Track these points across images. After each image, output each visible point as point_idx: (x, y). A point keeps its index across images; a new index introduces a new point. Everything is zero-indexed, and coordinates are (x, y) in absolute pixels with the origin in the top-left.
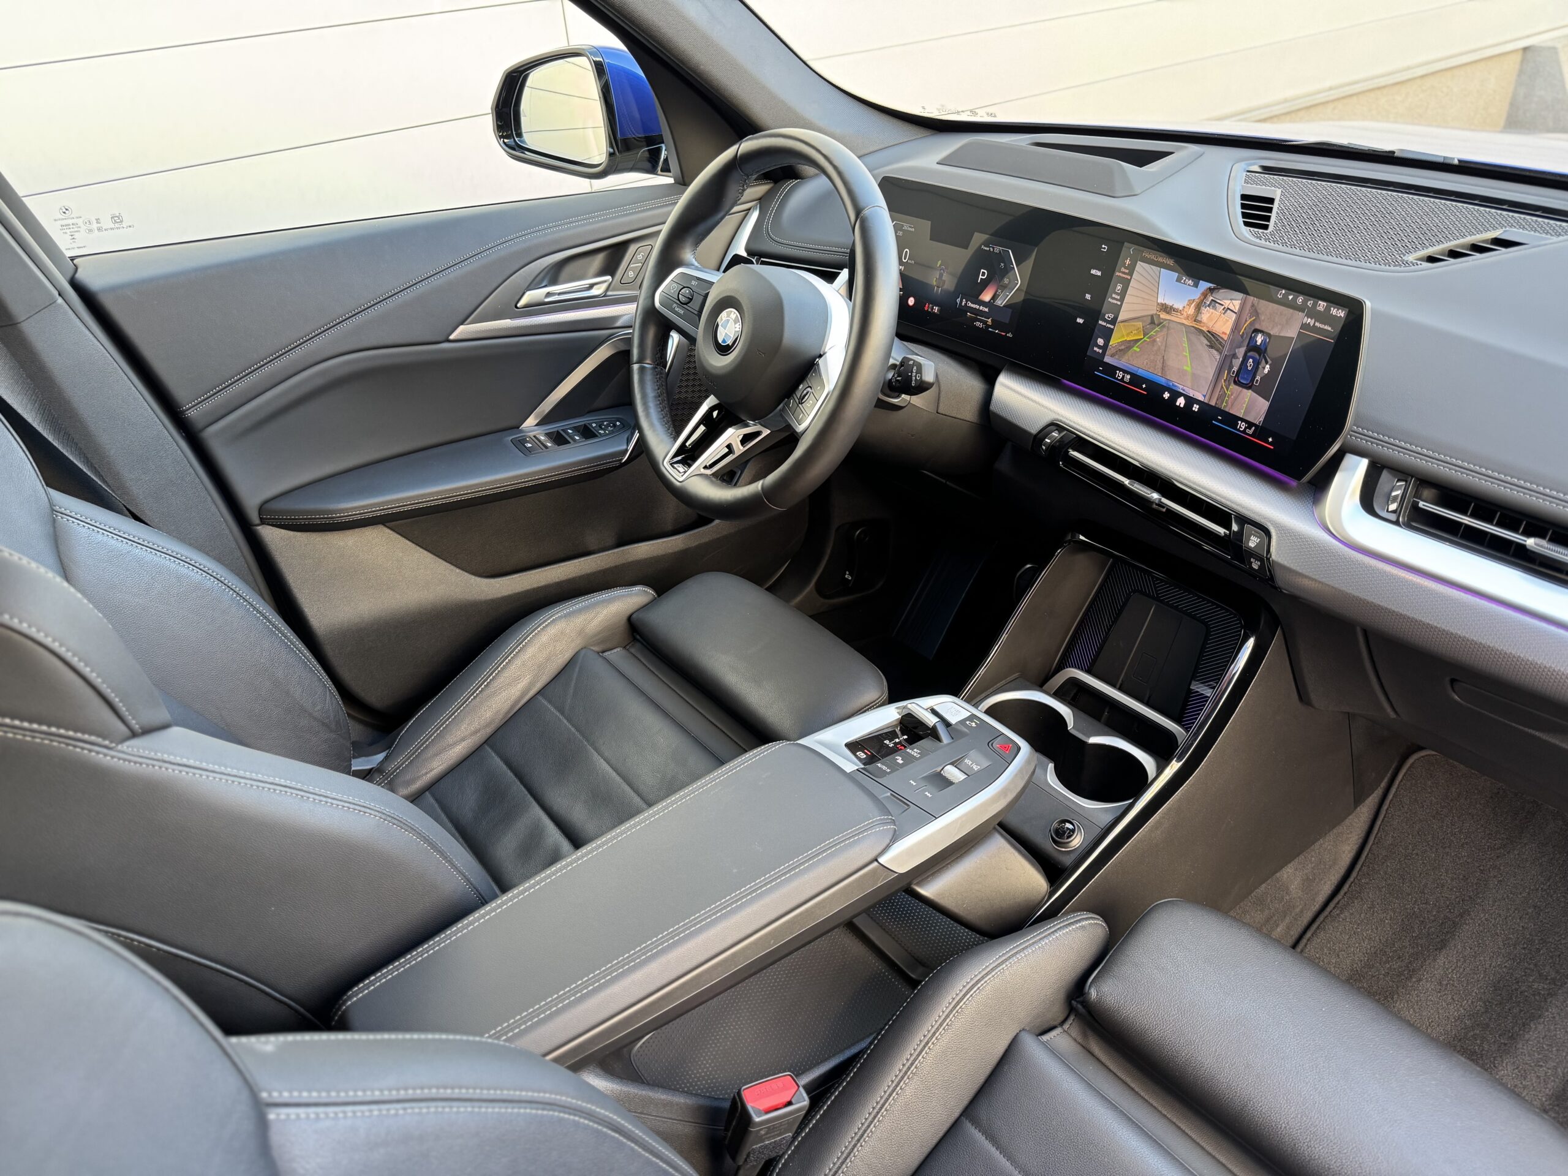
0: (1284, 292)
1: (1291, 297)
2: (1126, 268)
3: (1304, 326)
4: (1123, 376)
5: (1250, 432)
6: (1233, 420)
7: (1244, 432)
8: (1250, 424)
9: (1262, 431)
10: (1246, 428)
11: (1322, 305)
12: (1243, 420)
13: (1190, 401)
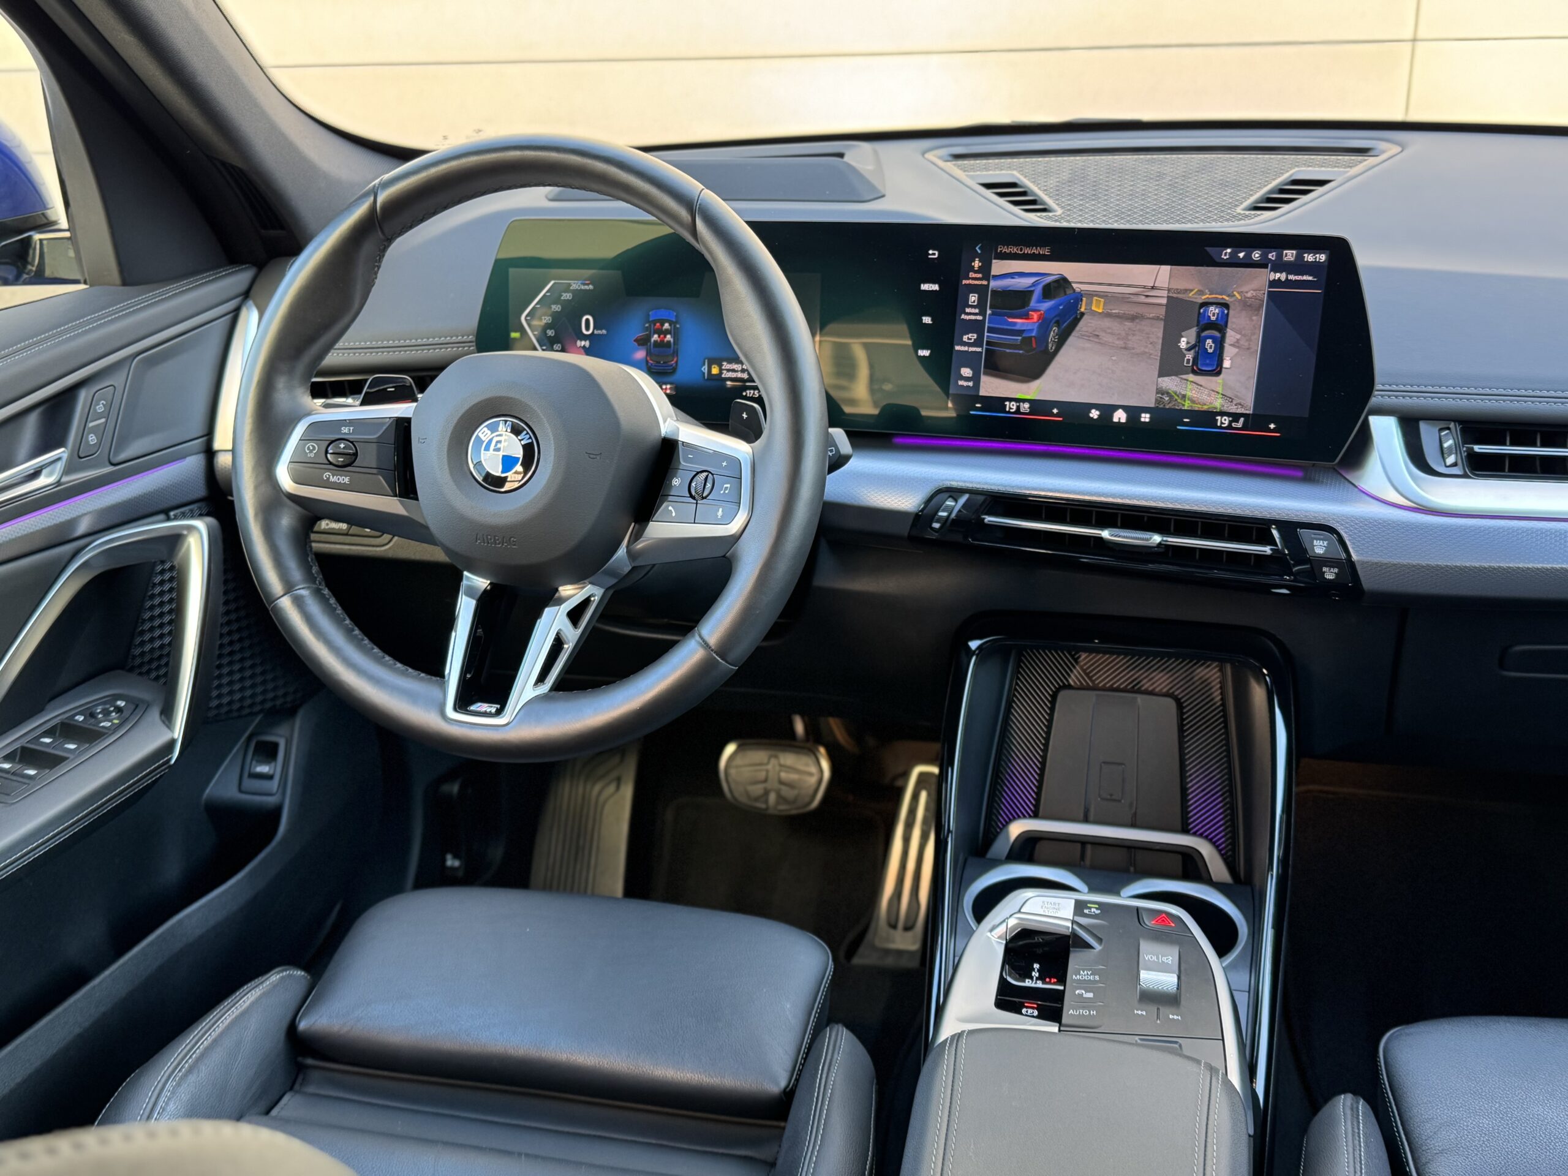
0: (1229, 250)
1: (1241, 255)
2: (976, 272)
3: (1274, 283)
4: (1018, 408)
5: (1240, 425)
6: (1208, 417)
7: (1230, 427)
8: (1235, 417)
9: (1255, 420)
10: (1230, 422)
11: (1290, 255)
12: (1222, 414)
13: (1133, 412)
